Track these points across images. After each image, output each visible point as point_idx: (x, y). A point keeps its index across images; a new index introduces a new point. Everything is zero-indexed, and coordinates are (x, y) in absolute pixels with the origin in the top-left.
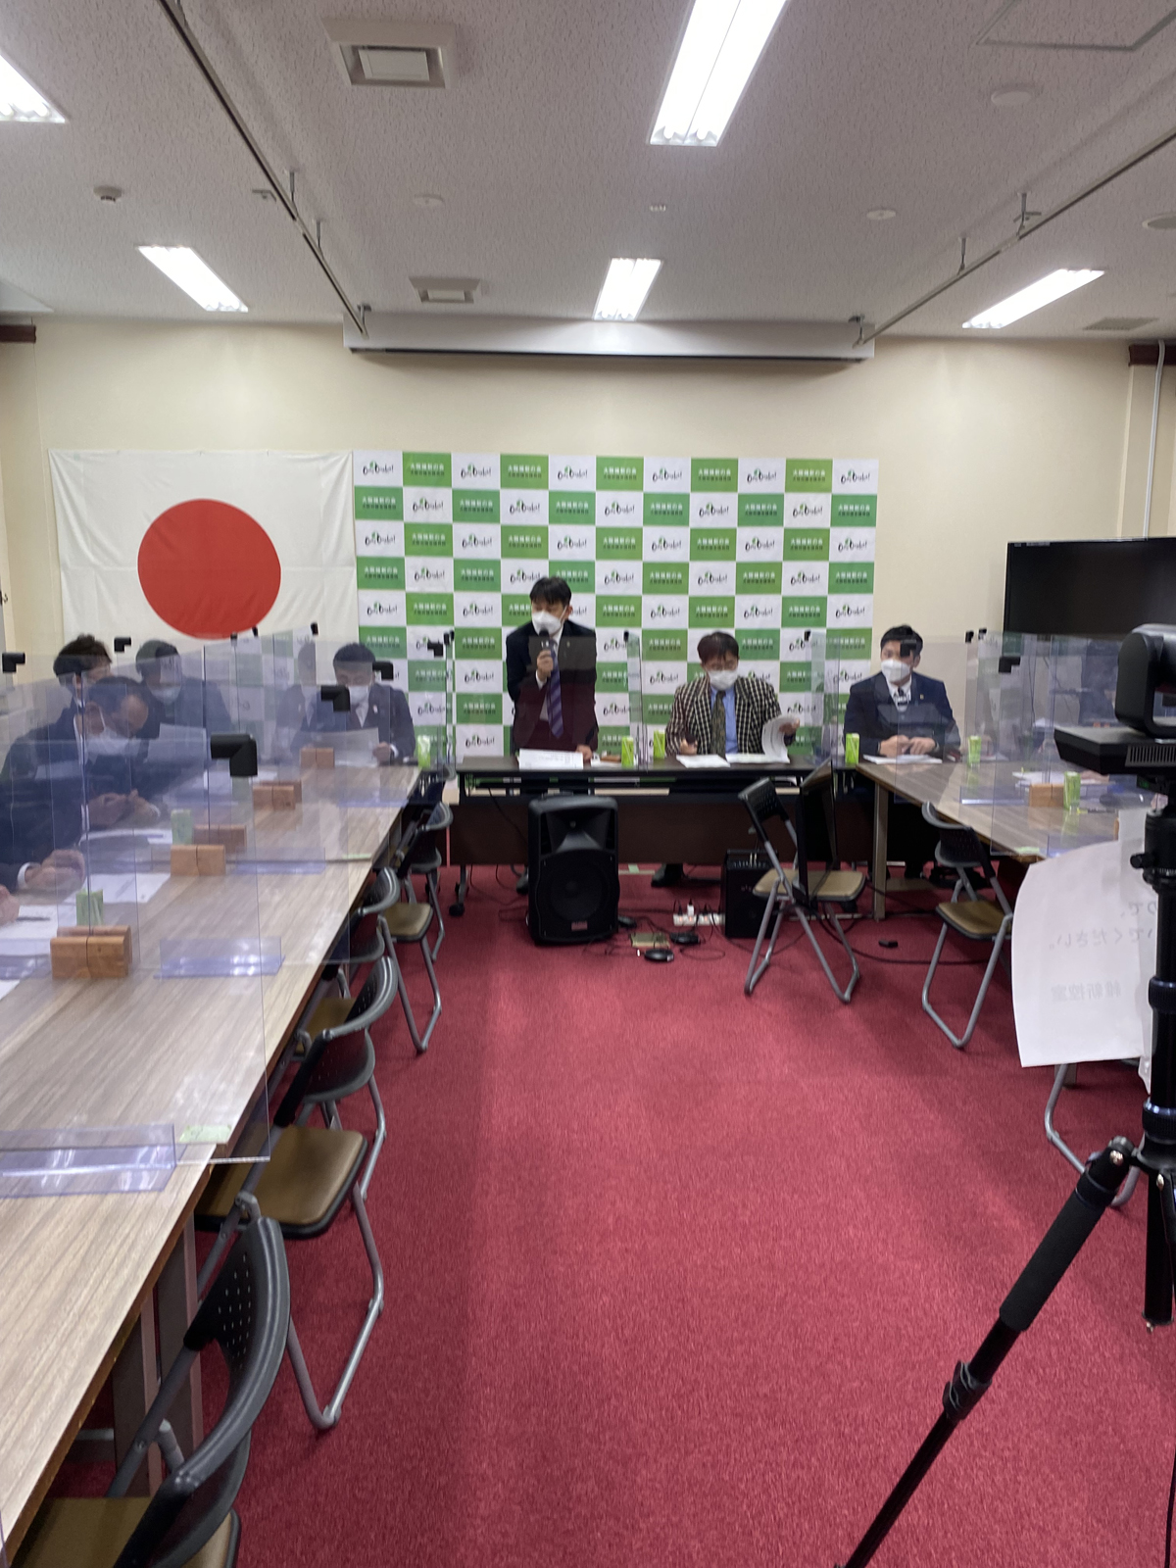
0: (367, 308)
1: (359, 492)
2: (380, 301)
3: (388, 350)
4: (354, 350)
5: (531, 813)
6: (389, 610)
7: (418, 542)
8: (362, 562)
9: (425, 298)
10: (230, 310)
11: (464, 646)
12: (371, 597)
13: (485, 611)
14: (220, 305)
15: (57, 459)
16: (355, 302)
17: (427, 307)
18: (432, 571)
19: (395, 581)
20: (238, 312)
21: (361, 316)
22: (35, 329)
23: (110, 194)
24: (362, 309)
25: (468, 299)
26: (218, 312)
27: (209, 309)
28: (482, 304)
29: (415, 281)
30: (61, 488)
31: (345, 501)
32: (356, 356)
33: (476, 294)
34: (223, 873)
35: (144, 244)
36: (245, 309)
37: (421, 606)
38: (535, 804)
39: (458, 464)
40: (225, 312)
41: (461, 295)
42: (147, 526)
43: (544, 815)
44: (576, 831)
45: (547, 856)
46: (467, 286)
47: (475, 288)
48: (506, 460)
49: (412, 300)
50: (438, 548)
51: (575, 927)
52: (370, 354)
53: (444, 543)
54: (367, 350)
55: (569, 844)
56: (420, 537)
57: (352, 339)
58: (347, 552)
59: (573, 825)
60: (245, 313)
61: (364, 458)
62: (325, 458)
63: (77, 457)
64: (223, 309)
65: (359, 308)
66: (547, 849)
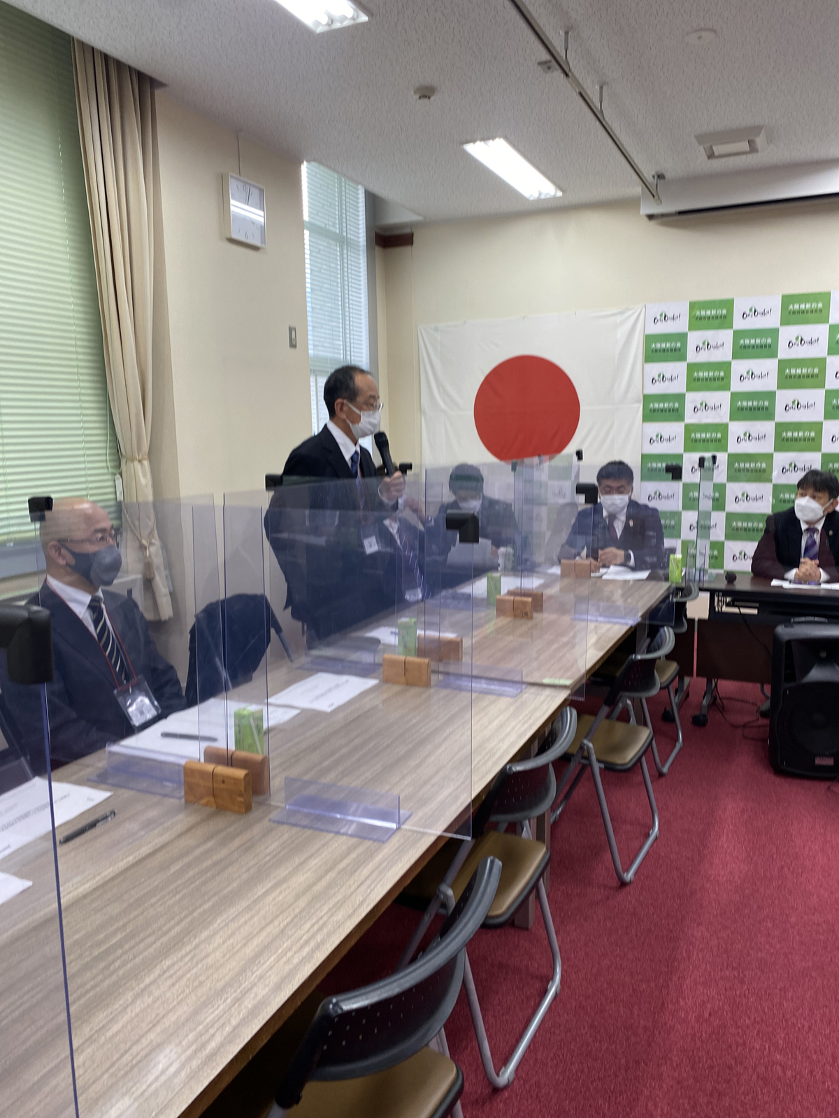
0: (660, 177)
1: (649, 339)
2: (672, 168)
3: (681, 213)
4: (651, 217)
5: (776, 639)
6: (669, 440)
7: (698, 379)
8: (647, 399)
9: (711, 156)
10: (548, 196)
11: (736, 470)
12: (654, 428)
13: (758, 438)
14: (540, 194)
15: (423, 331)
16: (648, 173)
17: (716, 165)
18: (710, 404)
19: (676, 414)
20: (554, 198)
21: (656, 185)
22: (412, 235)
23: (426, 93)
24: (656, 177)
25: (753, 149)
26: (539, 200)
27: (531, 199)
28: (768, 154)
29: (701, 138)
30: (425, 354)
31: (637, 347)
32: (652, 223)
33: (760, 141)
34: (427, 685)
35: (467, 142)
36: (560, 194)
37: (698, 436)
38: (781, 630)
39: (740, 307)
40: (544, 199)
41: (744, 146)
42: (482, 378)
43: (789, 642)
44: (824, 662)
45: (792, 684)
46: (750, 135)
47: (758, 135)
48: (787, 300)
49: (699, 162)
50: (717, 383)
51: (818, 761)
52: (665, 219)
53: (723, 379)
54: (663, 216)
55: (817, 674)
56: (701, 374)
57: (648, 208)
58: (636, 392)
59: (823, 655)
60: (560, 197)
61: (655, 310)
62: (621, 313)
63: (436, 330)
64: (543, 197)
65: (654, 177)
66: (791, 677)
